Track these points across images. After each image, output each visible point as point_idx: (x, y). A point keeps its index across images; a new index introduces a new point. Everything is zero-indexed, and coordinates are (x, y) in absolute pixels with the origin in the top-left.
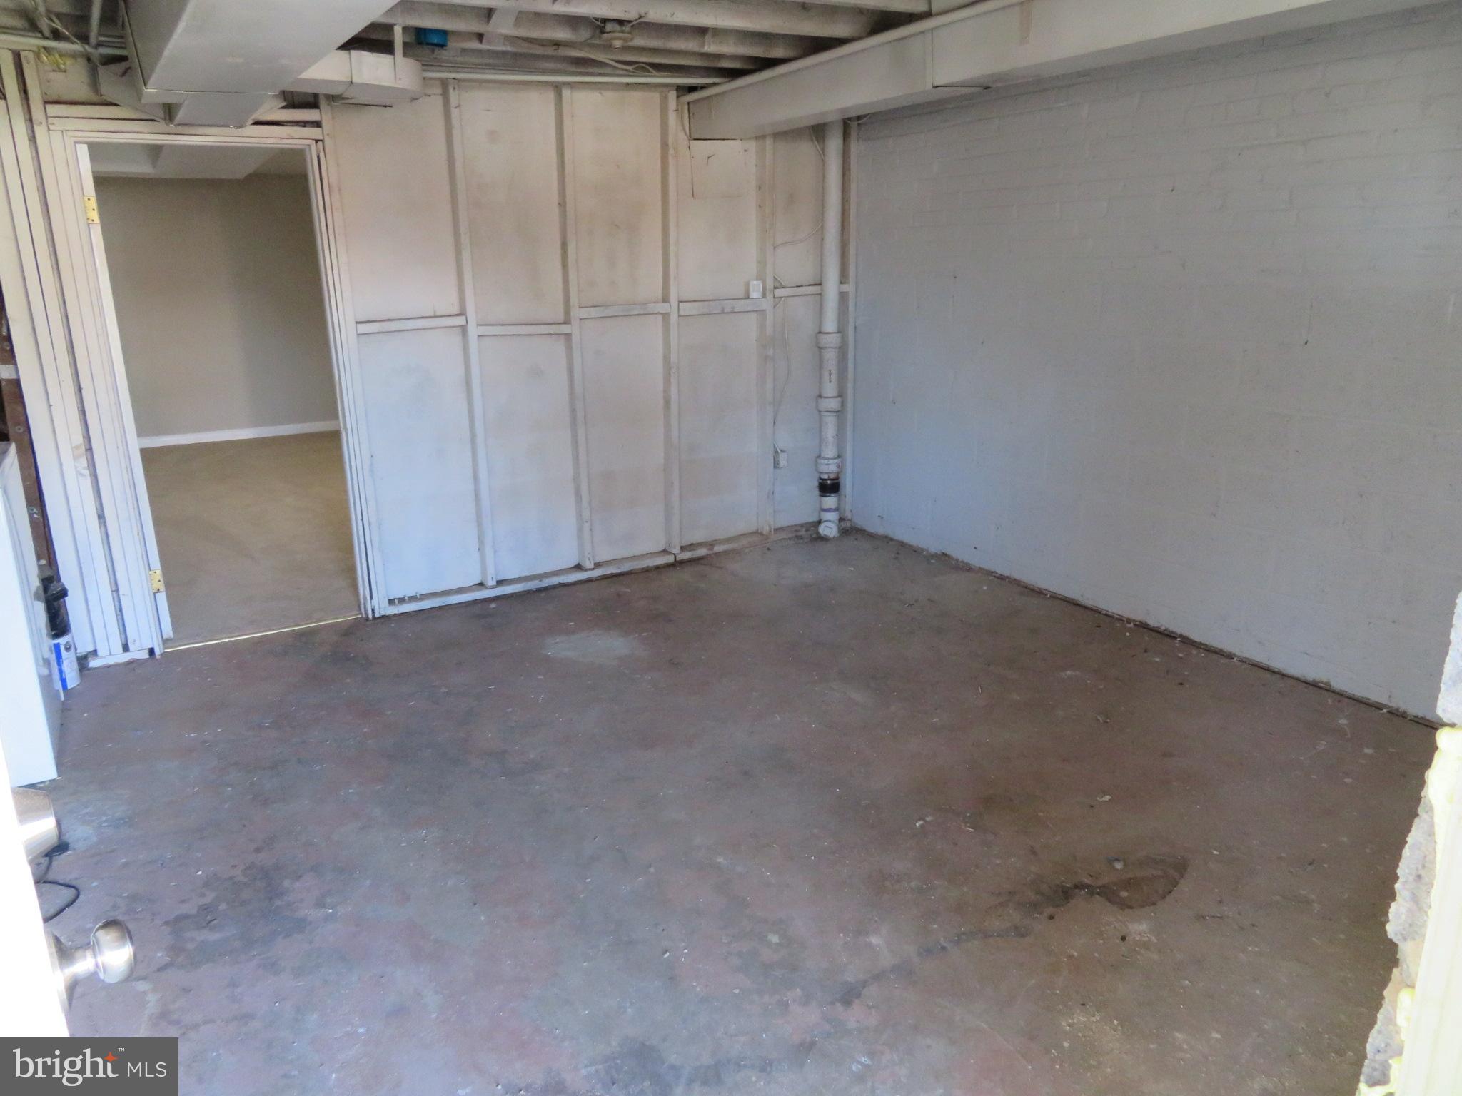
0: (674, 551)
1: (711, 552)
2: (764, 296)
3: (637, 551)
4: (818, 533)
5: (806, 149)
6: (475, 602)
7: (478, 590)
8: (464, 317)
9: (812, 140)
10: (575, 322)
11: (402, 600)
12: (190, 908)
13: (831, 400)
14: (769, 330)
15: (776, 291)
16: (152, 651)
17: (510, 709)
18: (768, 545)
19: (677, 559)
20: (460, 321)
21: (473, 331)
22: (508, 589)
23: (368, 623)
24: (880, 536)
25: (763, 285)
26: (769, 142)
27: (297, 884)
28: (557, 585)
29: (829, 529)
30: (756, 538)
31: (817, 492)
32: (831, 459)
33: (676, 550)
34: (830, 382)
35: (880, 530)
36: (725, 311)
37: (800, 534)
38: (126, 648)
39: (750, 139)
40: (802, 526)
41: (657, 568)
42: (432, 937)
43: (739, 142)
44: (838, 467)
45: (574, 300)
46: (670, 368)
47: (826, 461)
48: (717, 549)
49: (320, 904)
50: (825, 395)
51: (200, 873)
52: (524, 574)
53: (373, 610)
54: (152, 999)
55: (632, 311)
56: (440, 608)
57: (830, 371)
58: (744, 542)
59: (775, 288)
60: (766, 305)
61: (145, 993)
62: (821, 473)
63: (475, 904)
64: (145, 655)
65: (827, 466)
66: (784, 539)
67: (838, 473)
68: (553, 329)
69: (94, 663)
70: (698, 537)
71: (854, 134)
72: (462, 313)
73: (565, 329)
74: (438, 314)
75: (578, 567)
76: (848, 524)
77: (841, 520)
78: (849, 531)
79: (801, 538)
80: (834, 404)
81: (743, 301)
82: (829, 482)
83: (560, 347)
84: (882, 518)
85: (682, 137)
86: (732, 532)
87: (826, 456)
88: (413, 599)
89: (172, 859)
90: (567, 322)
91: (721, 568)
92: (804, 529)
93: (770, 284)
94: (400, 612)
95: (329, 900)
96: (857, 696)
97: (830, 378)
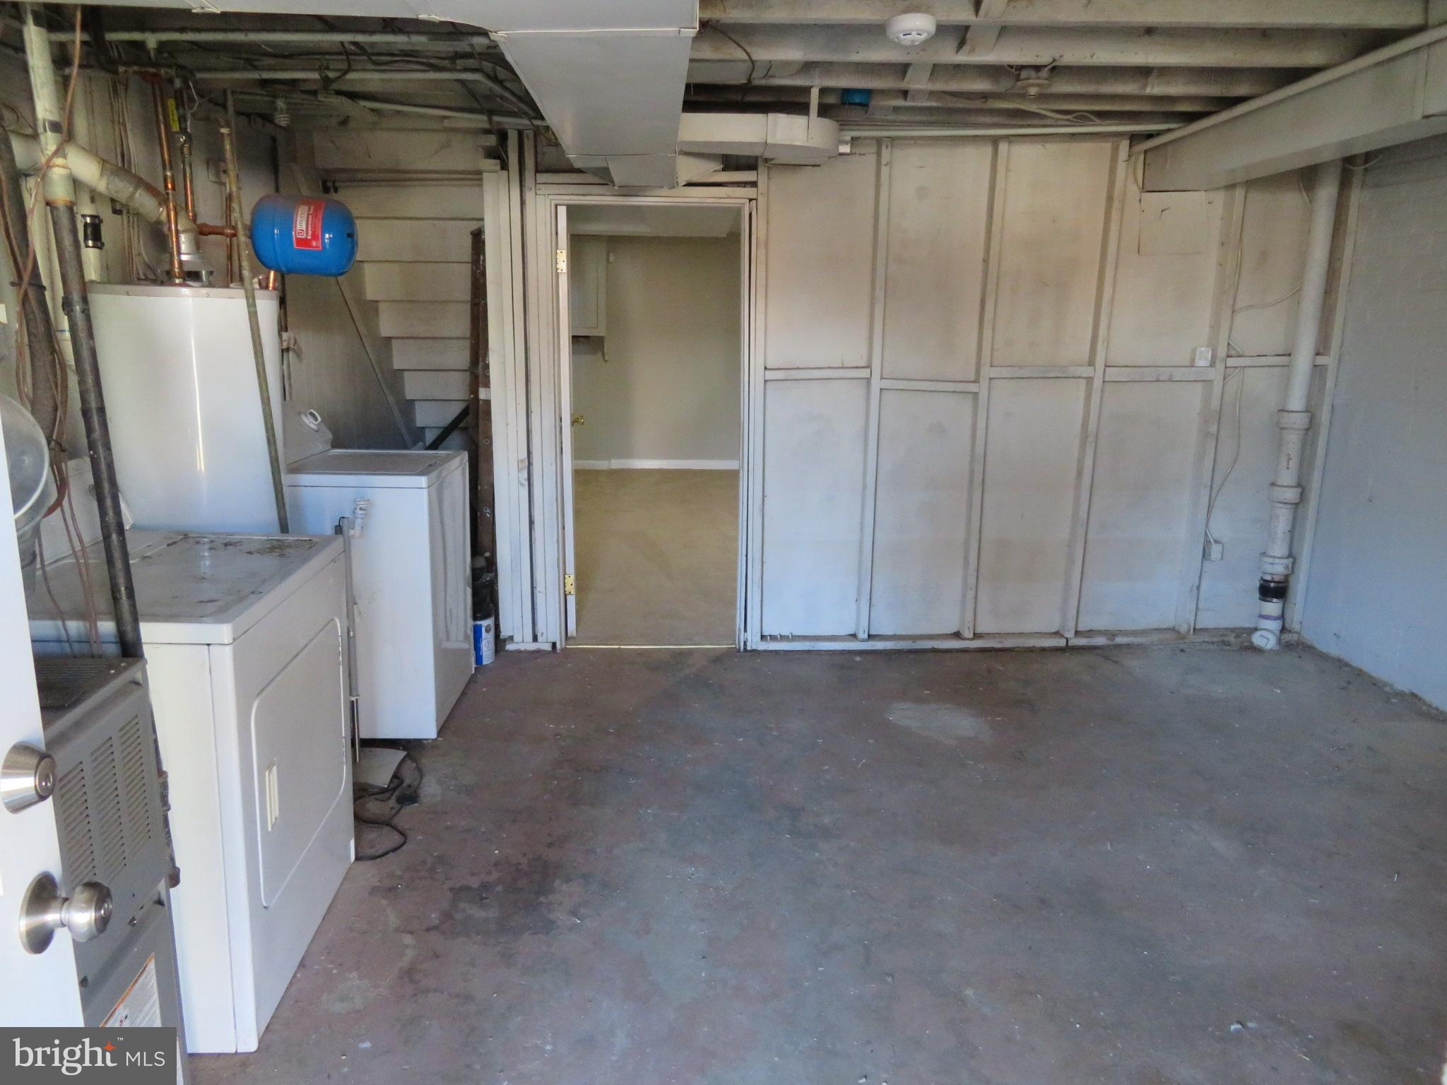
0: (1067, 635)
1: (1111, 643)
2: (1213, 364)
3: (1028, 627)
4: (1251, 643)
5: (1291, 200)
6: (843, 652)
7: (850, 641)
8: (869, 370)
9: (1300, 190)
10: (984, 383)
11: (773, 638)
12: (474, 882)
13: (1286, 489)
14: (1215, 404)
15: (1229, 359)
16: (554, 645)
17: (827, 767)
18: (1182, 647)
19: (1070, 644)
20: (865, 373)
21: (876, 384)
22: (879, 645)
23: (738, 654)
24: (1333, 658)
25: (1212, 353)
26: (1239, 193)
27: (565, 887)
28: (930, 649)
29: (1266, 639)
30: (1168, 636)
31: (1257, 595)
32: (1279, 558)
33: (1070, 634)
34: (1288, 468)
35: (1333, 650)
36: (1161, 378)
37: (1226, 639)
38: (535, 639)
39: (1217, 189)
40: (1233, 630)
41: (1043, 650)
42: (650, 978)
43: (1203, 193)
44: (1287, 567)
45: (986, 358)
46: (1086, 438)
47: (1271, 560)
48: (1119, 640)
49: (574, 913)
50: (1280, 484)
51: (497, 852)
52: (898, 632)
53: (745, 643)
54: (410, 953)
55: (1052, 374)
56: (808, 652)
57: (1289, 455)
58: (1155, 638)
59: (1228, 356)
60: (1215, 375)
61: (407, 947)
62: (1264, 573)
63: (704, 958)
64: (548, 647)
65: (1271, 566)
66: (1207, 642)
67: (1287, 576)
68: (960, 387)
69: (510, 647)
70: (1100, 623)
71: (1356, 180)
72: (869, 366)
73: (973, 388)
74: (846, 365)
75: (957, 635)
76: (1295, 637)
77: (1283, 629)
78: (1292, 645)
79: (1228, 644)
80: (1291, 495)
81: (1188, 369)
82: (1272, 585)
83: (967, 405)
84: (1338, 637)
85: (1133, 190)
86: (1142, 624)
87: (1272, 554)
88: (783, 638)
89: (484, 833)
90: (976, 381)
91: (1116, 662)
92: (1233, 635)
93: (1222, 351)
94: (770, 649)
95: (582, 910)
96: (1219, 845)
97: (1288, 464)
